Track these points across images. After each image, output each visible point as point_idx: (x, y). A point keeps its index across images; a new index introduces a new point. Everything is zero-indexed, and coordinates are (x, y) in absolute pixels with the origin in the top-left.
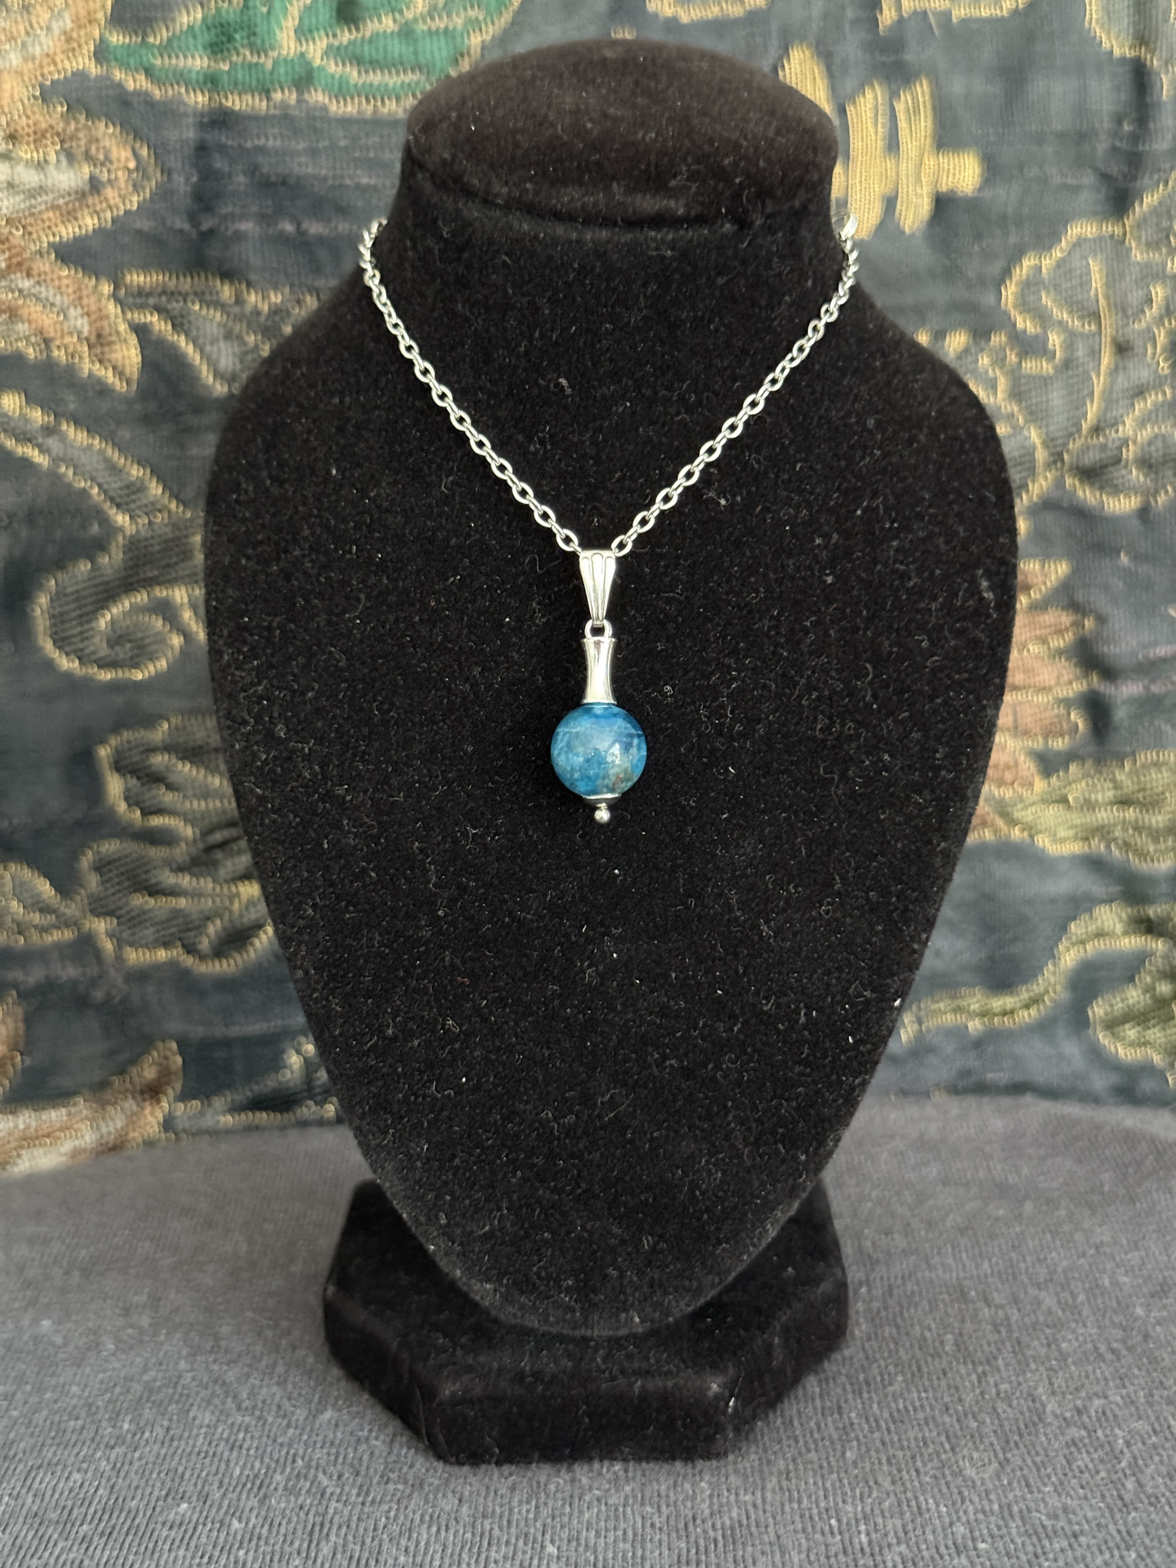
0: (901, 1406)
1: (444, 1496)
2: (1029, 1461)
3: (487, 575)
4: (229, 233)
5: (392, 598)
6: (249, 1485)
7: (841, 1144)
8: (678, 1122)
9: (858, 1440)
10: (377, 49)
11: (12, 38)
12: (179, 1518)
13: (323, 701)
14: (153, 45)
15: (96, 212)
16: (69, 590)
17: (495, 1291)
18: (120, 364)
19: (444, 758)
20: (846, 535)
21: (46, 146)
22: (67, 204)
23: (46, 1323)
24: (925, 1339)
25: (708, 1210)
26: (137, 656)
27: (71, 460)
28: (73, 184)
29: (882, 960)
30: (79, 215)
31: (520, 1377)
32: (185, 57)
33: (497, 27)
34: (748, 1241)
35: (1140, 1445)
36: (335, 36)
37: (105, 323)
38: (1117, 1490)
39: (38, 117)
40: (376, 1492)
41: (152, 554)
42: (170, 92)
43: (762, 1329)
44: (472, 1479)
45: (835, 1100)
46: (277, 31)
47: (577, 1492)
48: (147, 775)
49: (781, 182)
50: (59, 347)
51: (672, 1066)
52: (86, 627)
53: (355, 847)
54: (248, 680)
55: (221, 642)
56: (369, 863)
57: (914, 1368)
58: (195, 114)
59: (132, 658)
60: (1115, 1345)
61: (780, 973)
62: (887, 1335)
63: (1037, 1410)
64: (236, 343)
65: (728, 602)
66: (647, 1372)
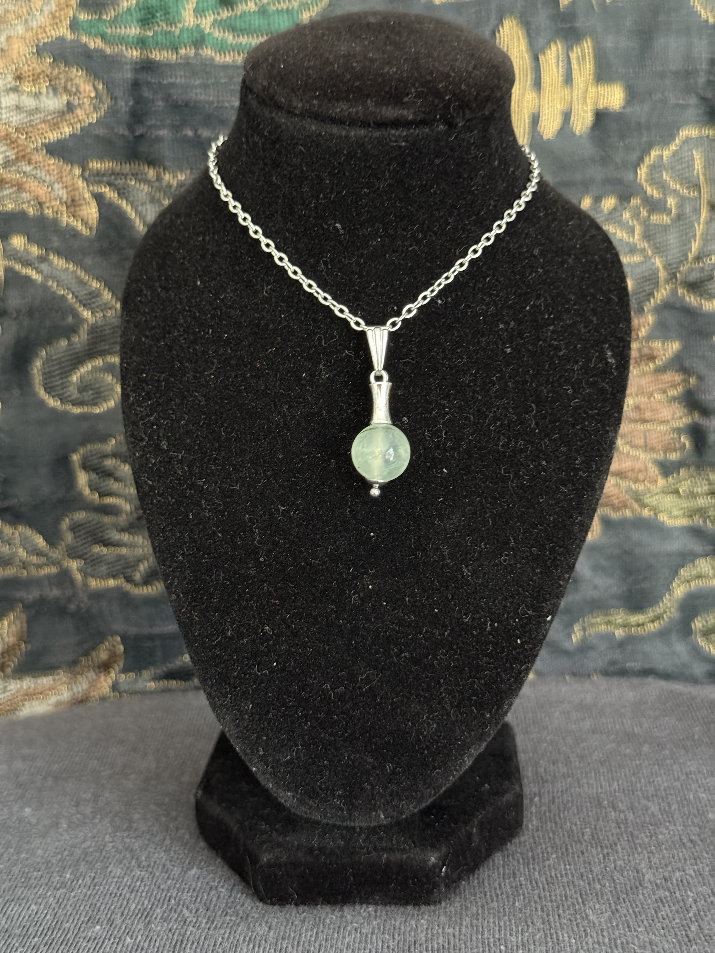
0: (553, 874)
1: (260, 925)
2: (631, 911)
3: (291, 347)
4: (153, 137)
5: (233, 362)
6: (139, 915)
7: (513, 707)
8: (410, 692)
9: (524, 895)
10: (245, 22)
11: (19, 17)
12: (94, 935)
13: (191, 427)
14: (105, 21)
15: (71, 124)
16: (54, 357)
17: (293, 797)
18: (85, 218)
19: (265, 462)
20: (520, 322)
21: (40, 83)
22: (53, 119)
23: (28, 810)
24: (572, 831)
25: (428, 748)
26: (96, 398)
27: (55, 277)
28: (57, 106)
29: (539, 591)
30: (61, 126)
31: (311, 851)
32: (126, 28)
33: (319, 7)
34: (453, 768)
35: (702, 902)
36: (218, 14)
37: (77, 193)
38: (686, 931)
39: (35, 65)
40: (218, 921)
41: (105, 335)
42: (116, 50)
43: (466, 823)
44: (279, 914)
45: (508, 680)
46: (182, 11)
47: (344, 924)
48: (103, 472)
49: (476, 99)
50: (48, 208)
51: (405, 656)
52: (65, 380)
53: (209, 518)
54: (145, 413)
55: (129, 389)
56: (217, 528)
57: (564, 850)
58: (131, 63)
59: (93, 400)
60: (693, 837)
61: (475, 599)
62: (549, 827)
63: (639, 878)
64: (157, 205)
65: (443, 365)
66: (390, 849)
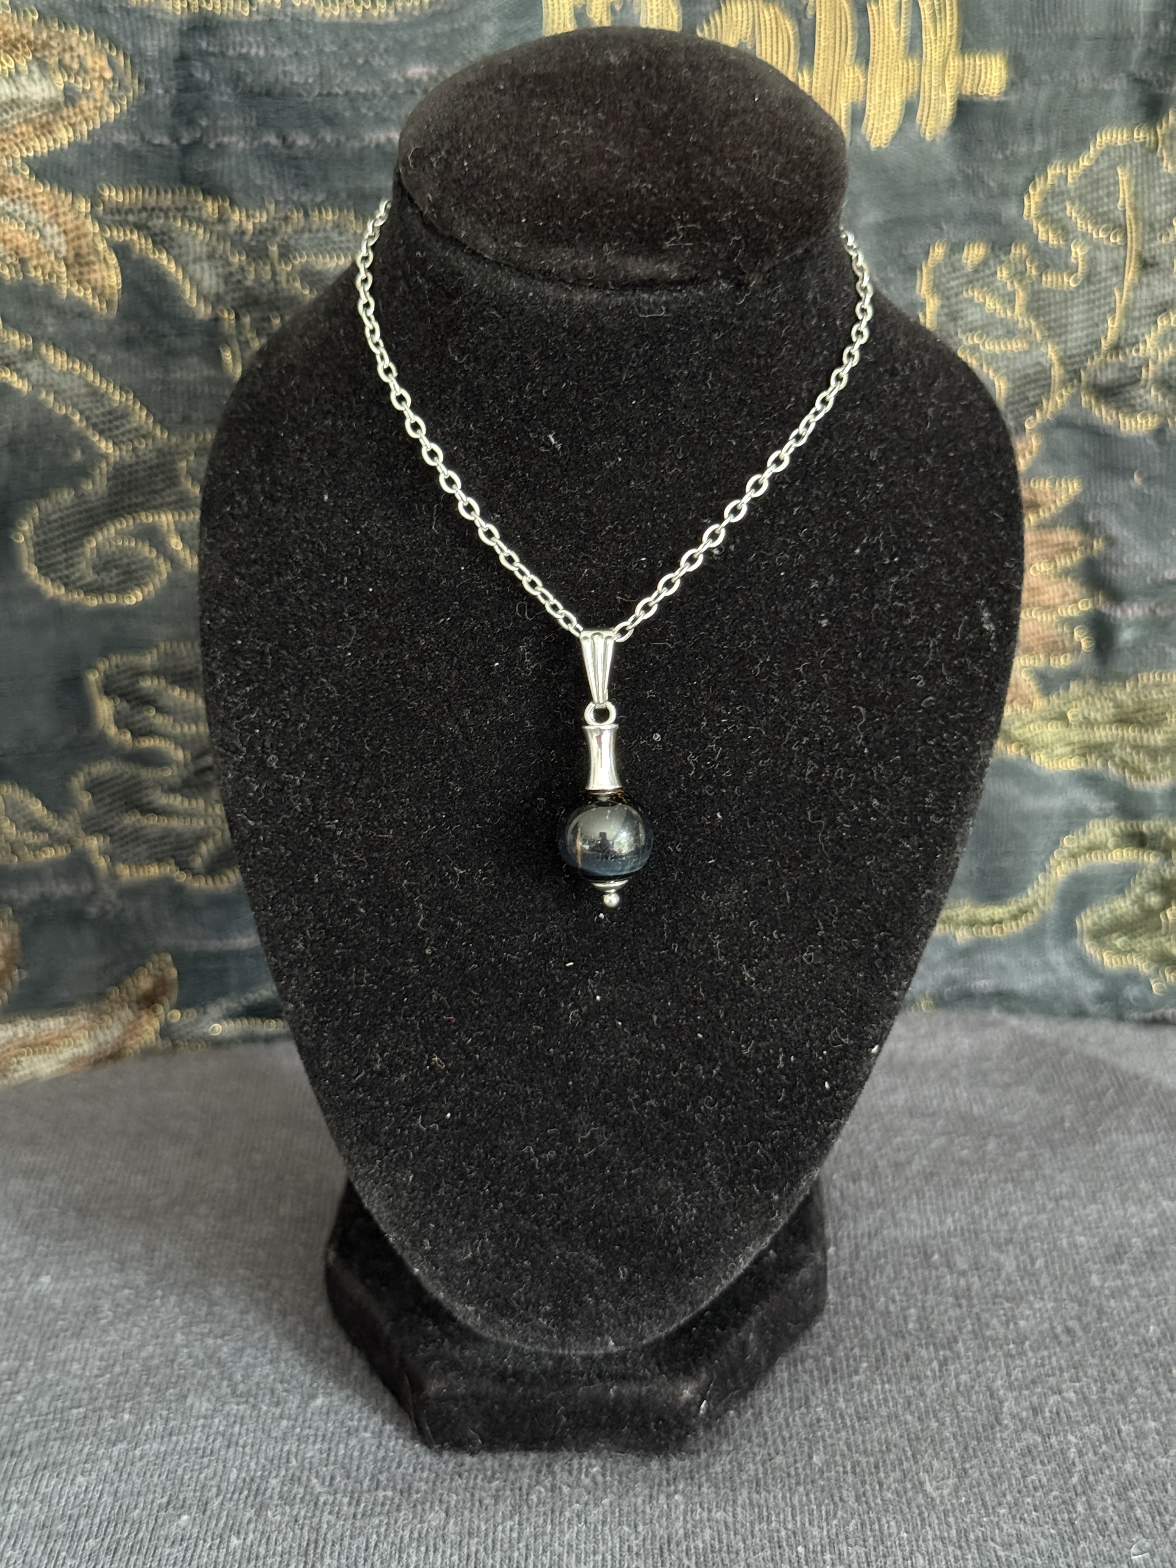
0: (866, 1400)
2: (986, 1472)
3: (476, 618)
4: (212, 146)
5: (382, 634)
6: (246, 1492)
8: (656, 1160)
9: (824, 1441)
13: (315, 733)
16: (53, 517)
17: (477, 1312)
18: (99, 284)
19: (433, 797)
20: (844, 575)
21: (17, 57)
22: (40, 117)
25: (683, 1244)
26: (124, 582)
27: (51, 386)
28: (46, 95)
29: (861, 1007)
30: (54, 128)
34: (720, 1273)
37: (83, 242)
38: (1069, 1512)
39: (8, 26)
41: (136, 480)
43: (738, 1326)
45: (809, 1144)
48: (137, 698)
50: (35, 268)
51: (651, 1106)
52: (71, 554)
53: (345, 883)
54: (240, 706)
55: (214, 664)
56: (358, 899)
58: (172, 24)
59: (118, 584)
61: (760, 1018)
62: (853, 1307)
63: (994, 1408)
64: (220, 263)
65: (721, 650)
66: (624, 1377)
